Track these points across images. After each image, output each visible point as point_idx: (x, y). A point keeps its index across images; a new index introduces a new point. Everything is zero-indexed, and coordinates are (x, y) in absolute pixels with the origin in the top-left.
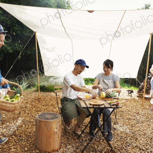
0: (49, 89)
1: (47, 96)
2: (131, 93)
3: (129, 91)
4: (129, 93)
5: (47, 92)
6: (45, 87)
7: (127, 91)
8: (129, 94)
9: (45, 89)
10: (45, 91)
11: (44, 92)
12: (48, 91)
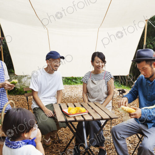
0: (21, 92)
1: (18, 101)
2: (123, 94)
3: (119, 91)
4: (120, 93)
5: (19, 95)
6: (17, 89)
7: (118, 91)
8: (121, 95)
9: (16, 91)
10: (17, 94)
11: (15, 95)
12: (21, 93)
